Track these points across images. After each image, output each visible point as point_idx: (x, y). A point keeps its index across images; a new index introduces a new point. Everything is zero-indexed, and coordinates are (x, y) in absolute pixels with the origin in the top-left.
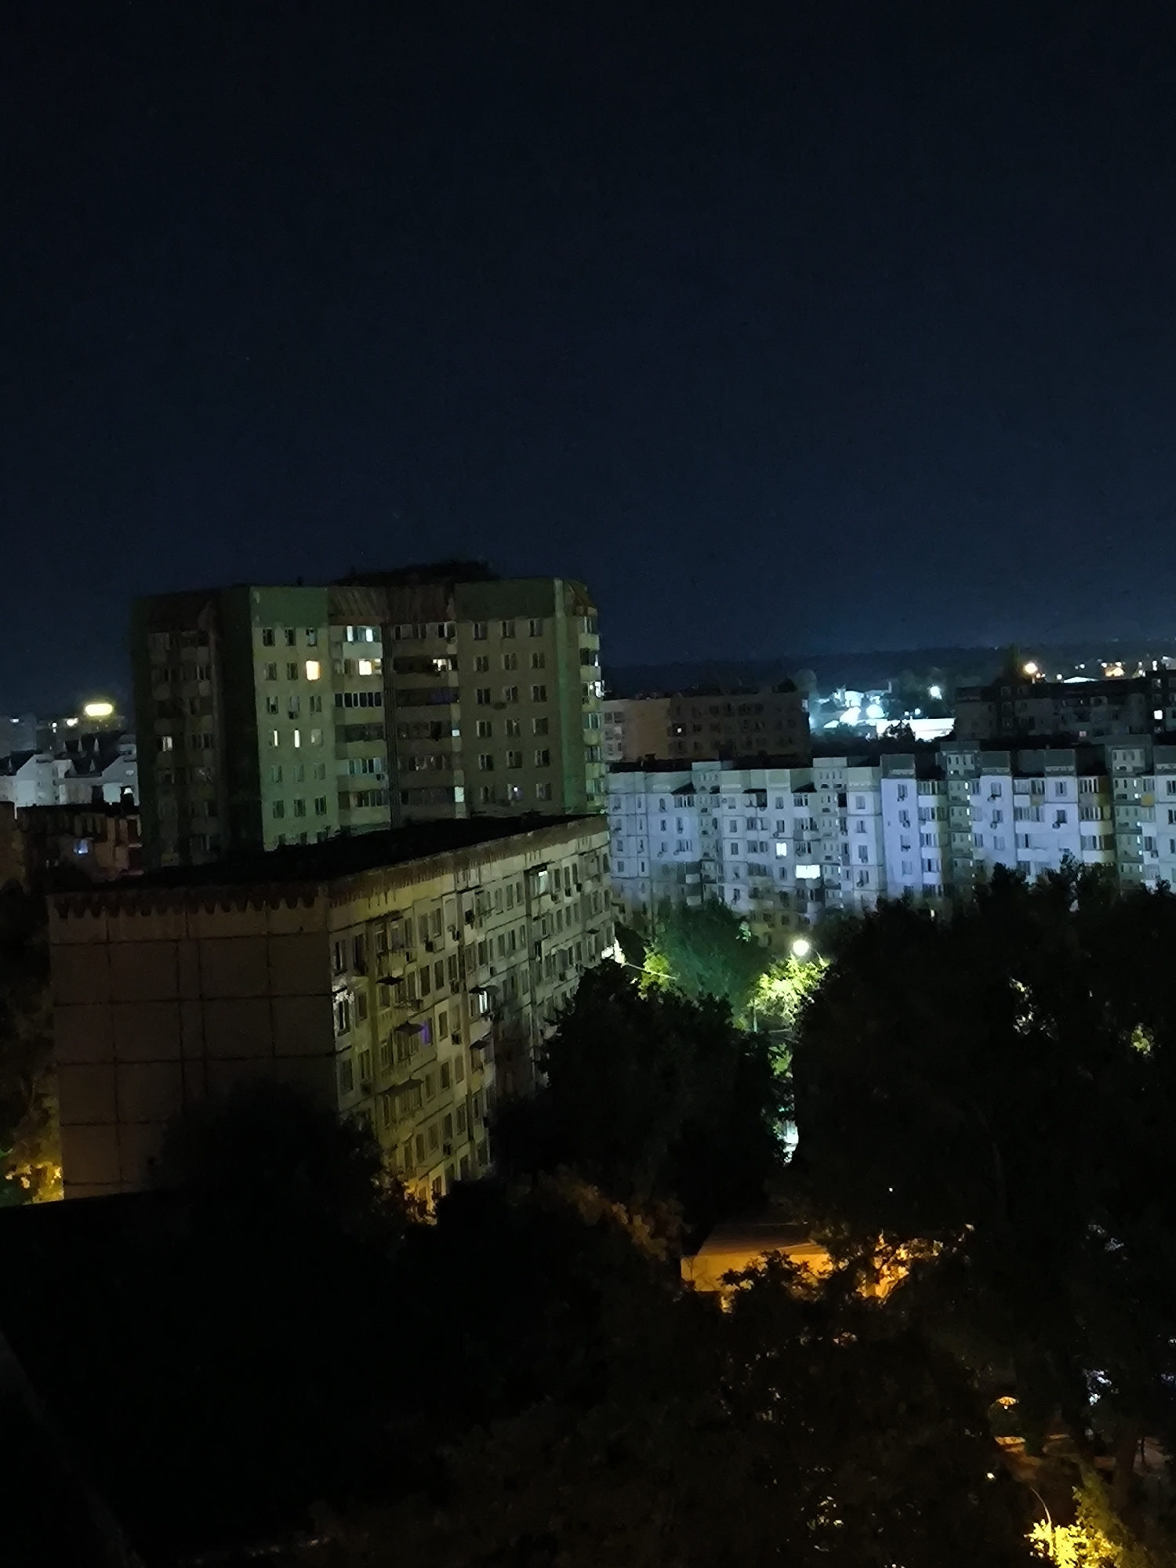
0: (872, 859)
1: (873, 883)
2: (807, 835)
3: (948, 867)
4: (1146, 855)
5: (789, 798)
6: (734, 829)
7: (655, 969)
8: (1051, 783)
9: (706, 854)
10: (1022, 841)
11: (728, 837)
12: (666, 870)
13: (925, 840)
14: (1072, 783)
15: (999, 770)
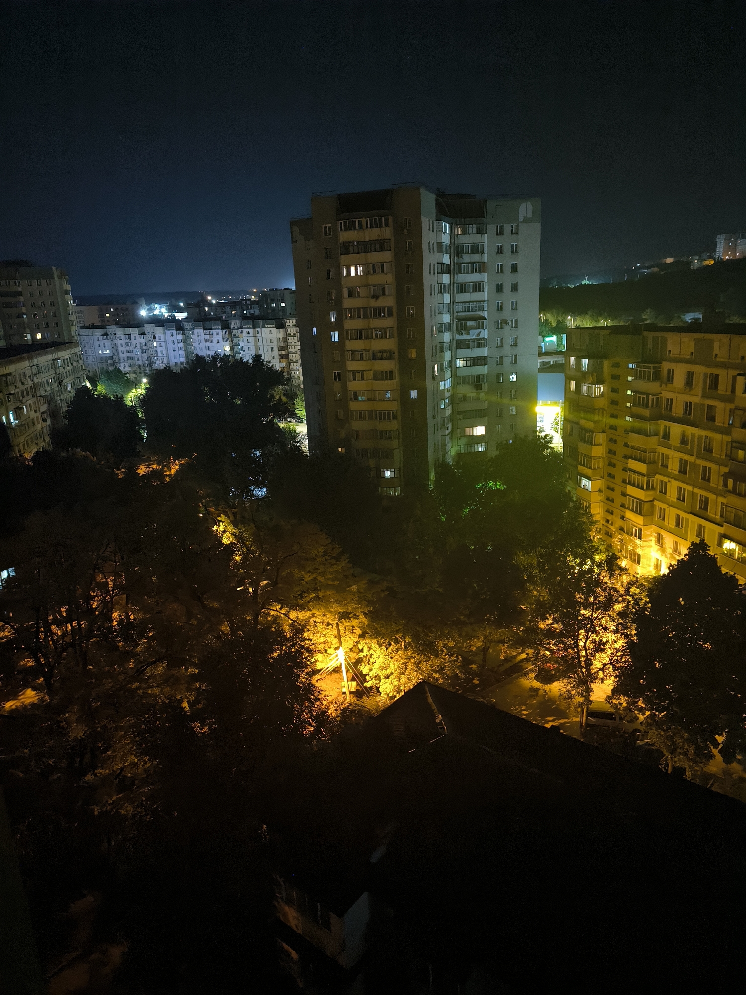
0: (165, 355)
1: (165, 362)
2: (144, 348)
3: (187, 357)
4: (242, 352)
5: (138, 336)
6: (122, 345)
7: (101, 389)
8: (214, 331)
9: (114, 354)
10: (207, 348)
11: (120, 349)
12: (101, 359)
13: (180, 348)
14: (220, 331)
15: (199, 328)
